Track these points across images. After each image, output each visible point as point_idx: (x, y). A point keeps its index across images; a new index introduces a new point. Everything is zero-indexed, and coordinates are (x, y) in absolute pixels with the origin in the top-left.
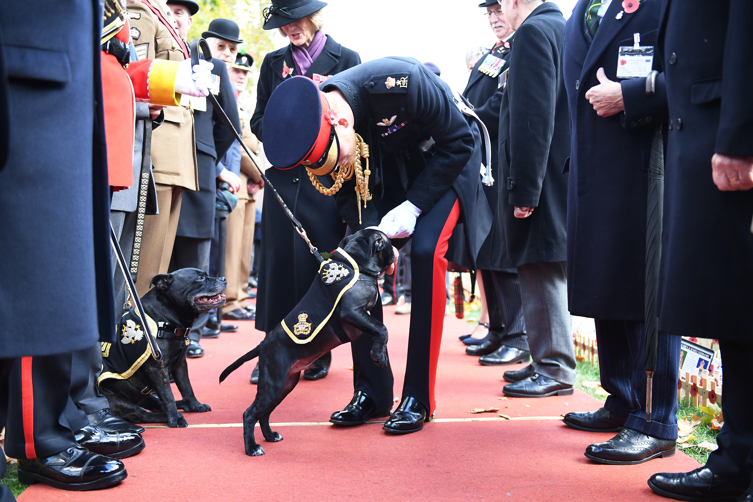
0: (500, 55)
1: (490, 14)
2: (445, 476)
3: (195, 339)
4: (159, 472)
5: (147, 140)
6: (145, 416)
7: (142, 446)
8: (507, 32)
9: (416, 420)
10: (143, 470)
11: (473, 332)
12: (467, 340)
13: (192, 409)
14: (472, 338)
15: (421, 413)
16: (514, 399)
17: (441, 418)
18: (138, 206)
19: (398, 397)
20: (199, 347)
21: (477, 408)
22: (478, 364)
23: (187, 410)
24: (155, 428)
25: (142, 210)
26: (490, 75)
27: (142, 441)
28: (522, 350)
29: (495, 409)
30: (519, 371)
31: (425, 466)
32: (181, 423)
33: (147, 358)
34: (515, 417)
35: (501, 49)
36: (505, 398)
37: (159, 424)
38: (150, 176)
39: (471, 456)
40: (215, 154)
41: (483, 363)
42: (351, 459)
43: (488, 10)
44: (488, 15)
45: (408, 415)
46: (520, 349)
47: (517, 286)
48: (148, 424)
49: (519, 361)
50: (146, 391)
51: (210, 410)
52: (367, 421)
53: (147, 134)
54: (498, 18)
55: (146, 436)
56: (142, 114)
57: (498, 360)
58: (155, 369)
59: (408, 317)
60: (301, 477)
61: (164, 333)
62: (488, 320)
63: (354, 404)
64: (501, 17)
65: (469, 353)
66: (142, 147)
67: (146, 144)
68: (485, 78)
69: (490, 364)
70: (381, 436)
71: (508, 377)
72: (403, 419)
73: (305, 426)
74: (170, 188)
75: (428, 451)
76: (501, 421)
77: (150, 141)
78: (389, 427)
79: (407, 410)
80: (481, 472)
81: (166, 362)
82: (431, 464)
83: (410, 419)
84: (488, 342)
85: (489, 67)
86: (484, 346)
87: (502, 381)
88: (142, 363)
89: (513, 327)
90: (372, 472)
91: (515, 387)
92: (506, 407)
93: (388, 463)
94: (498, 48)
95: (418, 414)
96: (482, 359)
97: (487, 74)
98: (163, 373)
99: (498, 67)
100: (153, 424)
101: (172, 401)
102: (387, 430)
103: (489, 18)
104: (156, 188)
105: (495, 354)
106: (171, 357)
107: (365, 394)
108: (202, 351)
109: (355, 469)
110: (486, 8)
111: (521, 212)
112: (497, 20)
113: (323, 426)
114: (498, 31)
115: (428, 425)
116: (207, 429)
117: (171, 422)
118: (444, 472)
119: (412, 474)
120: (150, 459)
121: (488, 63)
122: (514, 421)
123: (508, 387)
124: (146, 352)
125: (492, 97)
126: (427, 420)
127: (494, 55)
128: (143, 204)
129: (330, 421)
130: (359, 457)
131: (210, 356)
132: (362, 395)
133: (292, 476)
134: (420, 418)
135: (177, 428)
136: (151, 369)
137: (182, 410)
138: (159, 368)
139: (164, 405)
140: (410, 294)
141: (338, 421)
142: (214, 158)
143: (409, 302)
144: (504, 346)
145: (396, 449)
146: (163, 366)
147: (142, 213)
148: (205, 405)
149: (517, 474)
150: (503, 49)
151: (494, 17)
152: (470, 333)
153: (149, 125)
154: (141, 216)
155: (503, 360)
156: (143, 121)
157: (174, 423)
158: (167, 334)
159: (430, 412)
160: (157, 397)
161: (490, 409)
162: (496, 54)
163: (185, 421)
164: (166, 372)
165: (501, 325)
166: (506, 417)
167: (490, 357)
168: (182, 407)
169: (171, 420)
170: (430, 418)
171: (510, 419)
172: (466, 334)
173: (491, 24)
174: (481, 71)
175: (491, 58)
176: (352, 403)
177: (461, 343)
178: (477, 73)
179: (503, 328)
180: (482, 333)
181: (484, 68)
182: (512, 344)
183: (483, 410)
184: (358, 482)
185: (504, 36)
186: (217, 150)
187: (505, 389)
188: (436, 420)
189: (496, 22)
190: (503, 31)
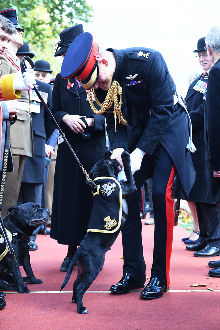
0: (205, 81)
1: (200, 57)
2: (177, 326)
3: (33, 239)
4: (15, 321)
5: (8, 131)
6: (6, 286)
7: (5, 304)
8: (209, 67)
9: (159, 291)
10: (5, 319)
11: (190, 237)
12: (187, 241)
13: (32, 282)
14: (189, 240)
15: (162, 287)
16: (215, 278)
17: (173, 289)
18: (3, 168)
19: (148, 276)
20: (35, 244)
21: (194, 284)
22: (193, 256)
23: (29, 283)
24: (11, 293)
25: (5, 170)
26: (200, 92)
27: (5, 301)
28: (219, 248)
29: (205, 285)
30: (218, 261)
31: (165, 319)
32: (26, 291)
33: (6, 253)
34: (216, 290)
35: (206, 77)
36: (210, 278)
37: (13, 291)
38: (9, 151)
39: (192, 314)
40: (45, 136)
41: (196, 255)
42: (122, 314)
43: (199, 55)
44: (198, 57)
45: (154, 288)
46: (218, 248)
47: (216, 211)
48: (7, 291)
49: (217, 254)
50: (6, 272)
51: (42, 283)
52: (131, 291)
53: (8, 128)
54: (204, 59)
55: (7, 298)
56: (5, 118)
57: (205, 254)
58: (11, 260)
59: (153, 227)
60: (94, 325)
61: (16, 239)
62: (199, 230)
63: (124, 281)
64: (206, 58)
65: (188, 249)
66: (5, 135)
67: (7, 134)
68: (197, 94)
69: (201, 256)
70: (139, 300)
71: (211, 265)
72: (151, 291)
73: (96, 293)
74: (18, 156)
75: (167, 310)
76: (208, 292)
77: (9, 132)
78: (144, 295)
79: (153, 285)
80: (198, 324)
81: (17, 256)
82: (168, 318)
83: (156, 290)
84: (199, 243)
85: (199, 87)
86: (197, 245)
87: (207, 267)
88: (4, 256)
89: (214, 235)
90: (135, 322)
91: (216, 271)
92: (211, 284)
93: (144, 317)
94: (204, 76)
95: (160, 288)
96: (195, 253)
97: (198, 91)
98: (15, 262)
99: (205, 87)
100: (10, 291)
101: (21, 278)
102: (143, 297)
103: (199, 59)
104: (12, 157)
105: (203, 250)
106: (20, 253)
107: (129, 275)
108: (37, 246)
109: (125, 320)
110: (197, 53)
111: (217, 174)
112: (204, 60)
113: (106, 293)
114: (204, 66)
115: (166, 294)
116: (41, 294)
117: (20, 290)
118: (176, 323)
119: (158, 324)
120: (9, 312)
121: (199, 85)
122: (216, 292)
123: (211, 271)
124: (6, 250)
125: (202, 104)
126: (165, 291)
127: (202, 80)
128: (5, 167)
129: (110, 291)
130: (127, 313)
131: (41, 249)
132: (127, 275)
133: (89, 324)
134: (161, 290)
135: (24, 294)
136: (9, 260)
137: (26, 283)
138: (14, 260)
139: (16, 280)
140: (153, 213)
141: (114, 291)
142: (45, 138)
143: (152, 218)
144: (208, 246)
145: (148, 308)
146: (15, 258)
147: (5, 171)
148: (39, 280)
149: (219, 326)
150: (207, 77)
151: (202, 58)
152: (188, 237)
153: (9, 123)
154: (4, 173)
155: (208, 254)
156: (6, 121)
157: (22, 290)
158: (18, 240)
159: (167, 286)
160: (12, 275)
161: (201, 285)
162: (203, 80)
163: (28, 289)
164: (17, 261)
165: (207, 234)
166: (211, 289)
167: (200, 252)
168: (26, 281)
169: (20, 289)
170: (167, 290)
171: (213, 291)
172: (186, 237)
173: (200, 62)
174: (195, 89)
175: (200, 82)
176: (122, 280)
177: (183, 243)
178: (192, 90)
179: (208, 235)
180: (195, 237)
181: (196, 88)
182: (213, 245)
183: (198, 285)
184: (127, 329)
185: (208, 69)
186: (46, 134)
187: (210, 272)
188: (170, 291)
189: (203, 61)
190: (207, 66)
